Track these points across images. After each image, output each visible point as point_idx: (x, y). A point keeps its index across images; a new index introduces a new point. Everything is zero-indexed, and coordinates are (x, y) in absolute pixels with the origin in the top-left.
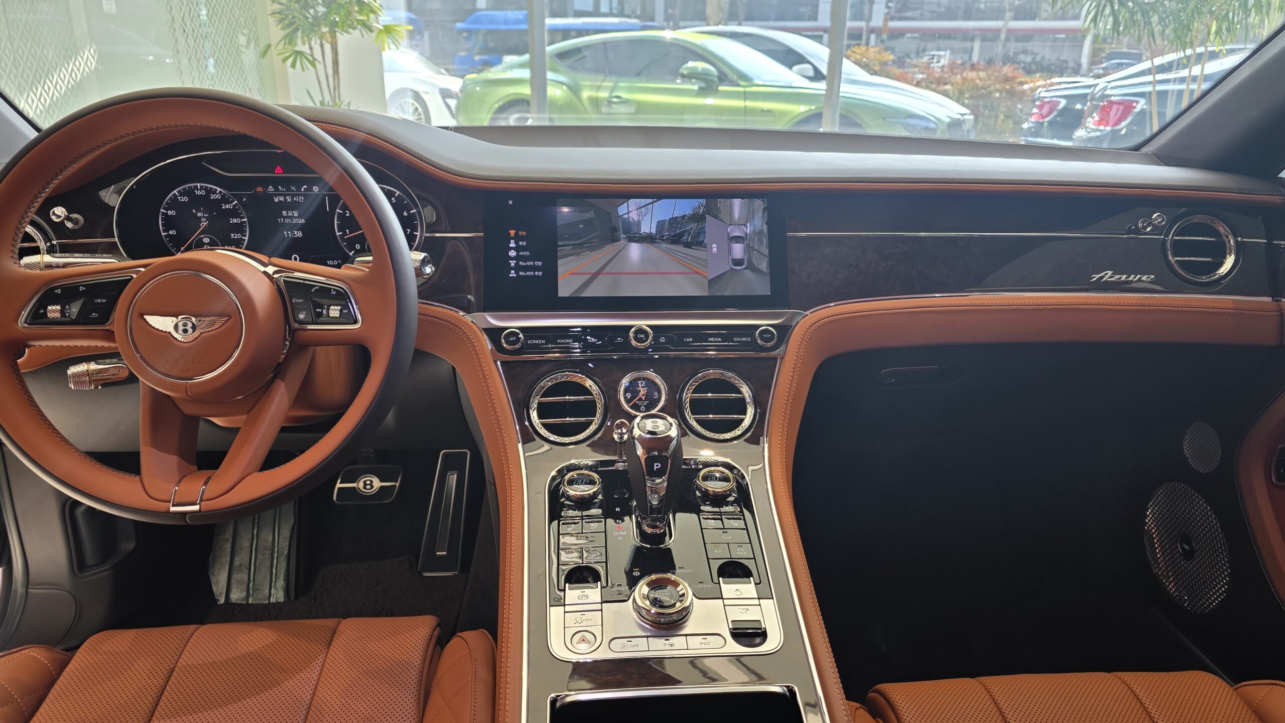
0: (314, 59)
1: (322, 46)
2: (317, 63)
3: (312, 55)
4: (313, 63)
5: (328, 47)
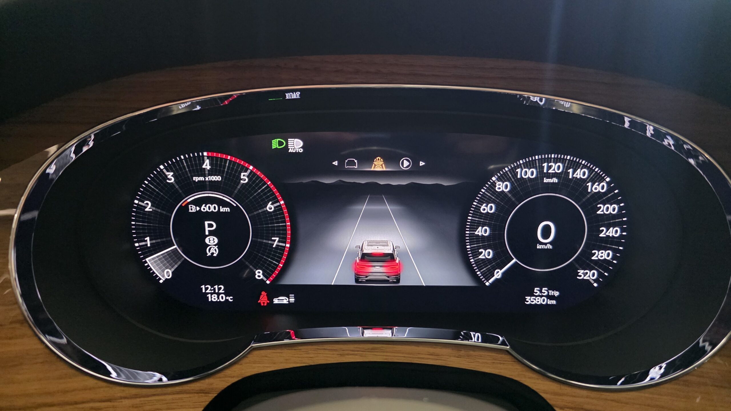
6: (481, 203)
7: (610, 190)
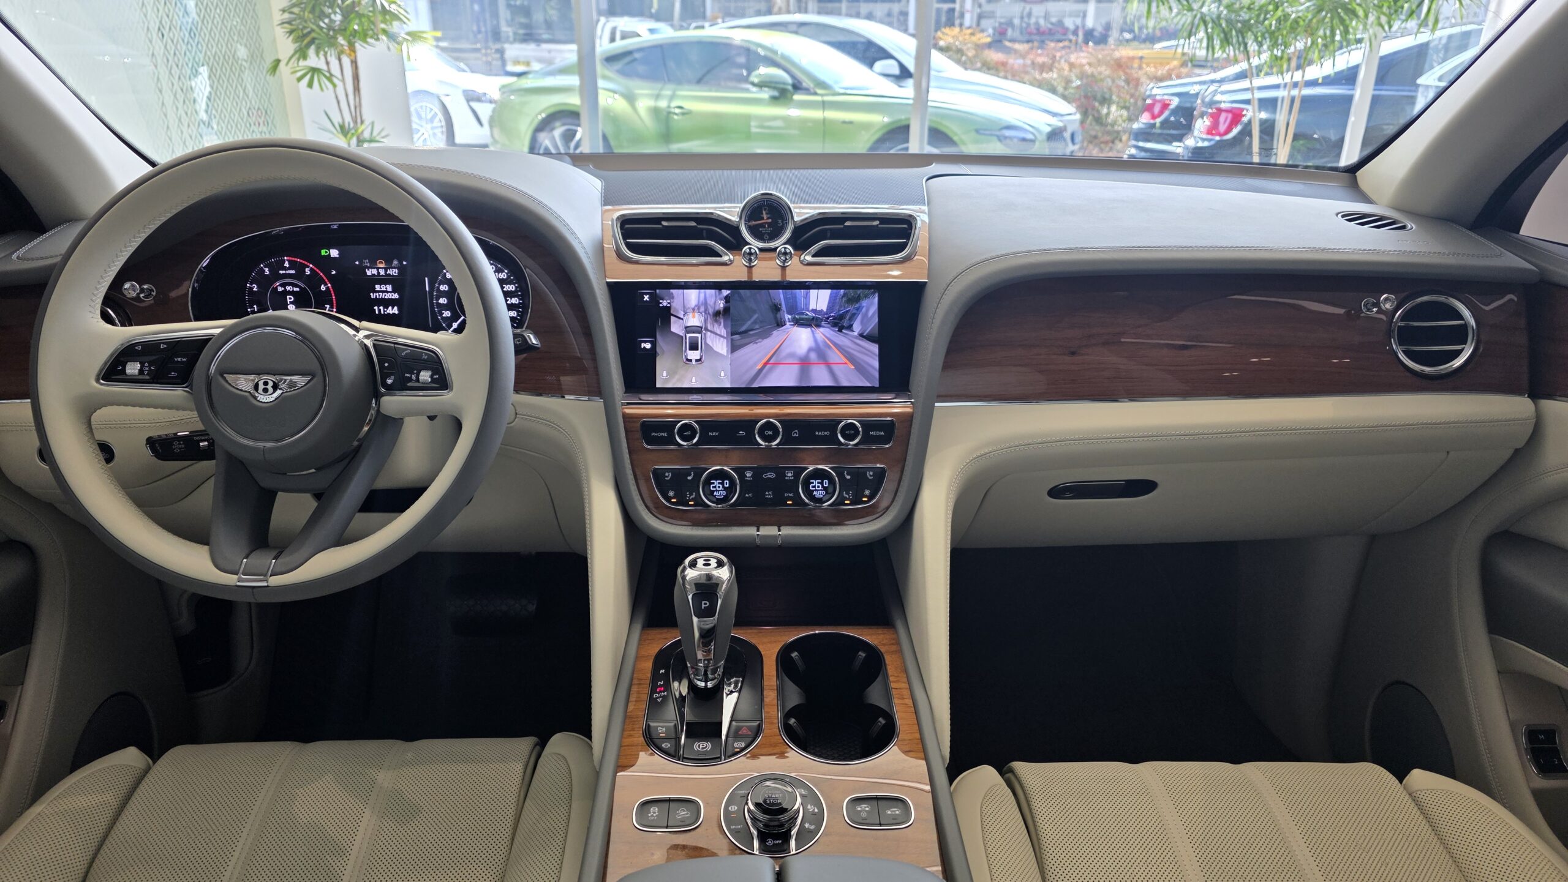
0: (331, 75)
1: (340, 60)
2: (335, 80)
3: (329, 71)
4: (330, 78)
5: (346, 61)
6: (439, 285)
7: (508, 277)
